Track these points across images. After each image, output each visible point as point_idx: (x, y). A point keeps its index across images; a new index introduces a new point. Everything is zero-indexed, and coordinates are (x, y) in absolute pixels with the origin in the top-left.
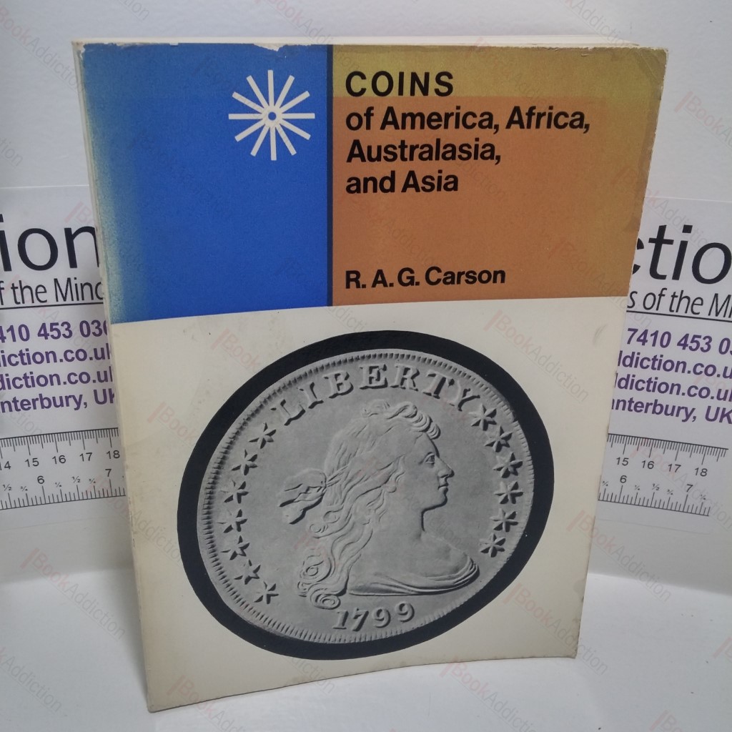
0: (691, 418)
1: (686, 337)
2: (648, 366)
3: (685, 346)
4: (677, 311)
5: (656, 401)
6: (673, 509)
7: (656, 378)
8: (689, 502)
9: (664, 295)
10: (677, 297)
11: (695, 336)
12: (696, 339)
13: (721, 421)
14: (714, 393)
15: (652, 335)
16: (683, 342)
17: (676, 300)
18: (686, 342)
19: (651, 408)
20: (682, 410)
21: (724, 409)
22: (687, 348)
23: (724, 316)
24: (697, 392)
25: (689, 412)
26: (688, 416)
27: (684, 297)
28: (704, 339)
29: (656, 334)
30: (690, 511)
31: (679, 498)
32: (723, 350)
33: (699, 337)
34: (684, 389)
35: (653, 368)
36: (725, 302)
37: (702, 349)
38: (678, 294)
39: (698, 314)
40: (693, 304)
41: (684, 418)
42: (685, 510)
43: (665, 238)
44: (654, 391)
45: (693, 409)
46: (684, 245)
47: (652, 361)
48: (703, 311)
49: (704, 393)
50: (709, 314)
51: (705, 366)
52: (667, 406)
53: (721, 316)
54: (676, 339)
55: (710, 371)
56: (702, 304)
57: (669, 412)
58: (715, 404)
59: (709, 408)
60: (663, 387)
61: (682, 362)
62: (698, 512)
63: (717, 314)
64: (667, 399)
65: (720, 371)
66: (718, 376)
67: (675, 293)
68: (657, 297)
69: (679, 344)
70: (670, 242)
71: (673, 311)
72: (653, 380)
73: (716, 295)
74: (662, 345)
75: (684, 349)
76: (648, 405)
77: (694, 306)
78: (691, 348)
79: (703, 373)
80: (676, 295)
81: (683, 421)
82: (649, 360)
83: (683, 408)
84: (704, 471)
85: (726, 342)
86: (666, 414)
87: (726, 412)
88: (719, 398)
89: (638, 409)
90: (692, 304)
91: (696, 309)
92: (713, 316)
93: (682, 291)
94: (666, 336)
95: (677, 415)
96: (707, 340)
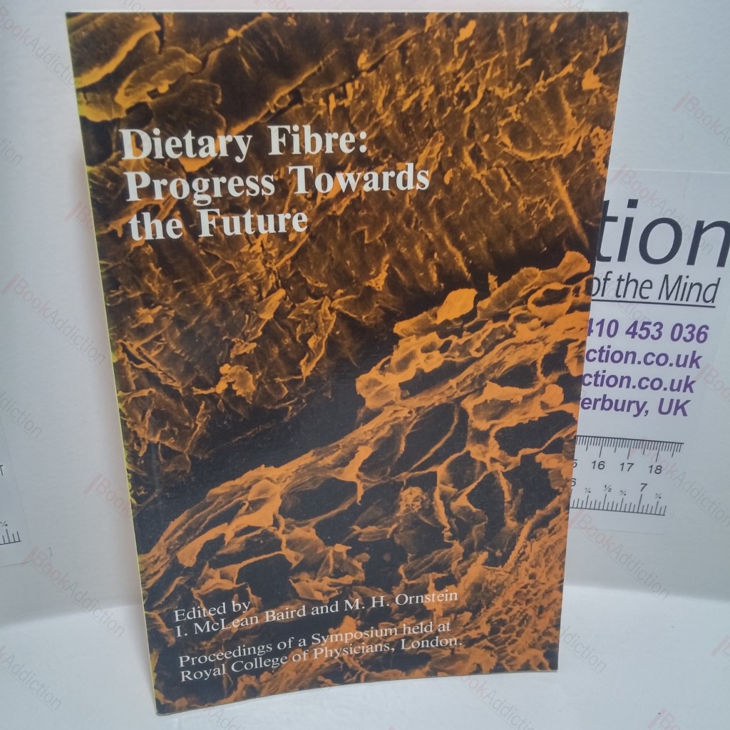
0: (643, 412)
1: (635, 324)
2: (594, 359)
3: (634, 334)
4: (624, 296)
5: (605, 396)
6: (627, 510)
7: (604, 371)
8: (644, 502)
9: (609, 279)
10: (623, 280)
11: (644, 323)
12: (646, 326)
13: (675, 414)
14: (667, 384)
15: (597, 324)
16: (631, 330)
17: (623, 284)
18: (635, 329)
19: (599, 404)
20: (633, 404)
21: (678, 401)
22: (637, 337)
23: (676, 299)
24: (649, 383)
25: (641, 406)
26: (639, 411)
27: (631, 281)
28: (655, 325)
29: (602, 323)
30: (644, 511)
31: (632, 499)
32: (676, 337)
33: (649, 323)
34: (634, 382)
35: (600, 360)
36: (676, 283)
37: (653, 337)
38: (625, 277)
39: (647, 298)
40: (642, 287)
41: (636, 413)
42: (640, 511)
43: (608, 215)
44: (602, 385)
45: (645, 403)
46: (629, 222)
47: (598, 353)
48: (652, 294)
49: (656, 384)
50: (659, 298)
51: (657, 356)
52: (617, 401)
53: (672, 300)
54: (624, 326)
55: (662, 360)
56: (651, 288)
57: (619, 407)
58: (668, 396)
59: (662, 400)
60: (612, 381)
61: (631, 353)
62: (653, 512)
63: (668, 297)
64: (615, 394)
65: (673, 359)
66: (671, 365)
67: (621, 276)
68: (602, 282)
69: (628, 332)
70: (614, 219)
71: (620, 296)
72: (601, 373)
73: (666, 277)
74: (609, 335)
75: (633, 337)
76: (596, 400)
77: (643, 289)
78: (640, 336)
79: (655, 363)
80: (622, 278)
81: (635, 416)
82: (595, 352)
83: (634, 402)
84: (659, 468)
85: (678, 328)
86: (616, 409)
87: (680, 404)
88: (672, 389)
89: (586, 406)
90: (640, 287)
91: (645, 292)
92: (663, 299)
93: (629, 274)
94: (614, 324)
95: (628, 410)
96: (658, 326)
